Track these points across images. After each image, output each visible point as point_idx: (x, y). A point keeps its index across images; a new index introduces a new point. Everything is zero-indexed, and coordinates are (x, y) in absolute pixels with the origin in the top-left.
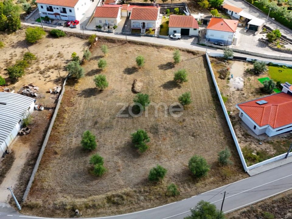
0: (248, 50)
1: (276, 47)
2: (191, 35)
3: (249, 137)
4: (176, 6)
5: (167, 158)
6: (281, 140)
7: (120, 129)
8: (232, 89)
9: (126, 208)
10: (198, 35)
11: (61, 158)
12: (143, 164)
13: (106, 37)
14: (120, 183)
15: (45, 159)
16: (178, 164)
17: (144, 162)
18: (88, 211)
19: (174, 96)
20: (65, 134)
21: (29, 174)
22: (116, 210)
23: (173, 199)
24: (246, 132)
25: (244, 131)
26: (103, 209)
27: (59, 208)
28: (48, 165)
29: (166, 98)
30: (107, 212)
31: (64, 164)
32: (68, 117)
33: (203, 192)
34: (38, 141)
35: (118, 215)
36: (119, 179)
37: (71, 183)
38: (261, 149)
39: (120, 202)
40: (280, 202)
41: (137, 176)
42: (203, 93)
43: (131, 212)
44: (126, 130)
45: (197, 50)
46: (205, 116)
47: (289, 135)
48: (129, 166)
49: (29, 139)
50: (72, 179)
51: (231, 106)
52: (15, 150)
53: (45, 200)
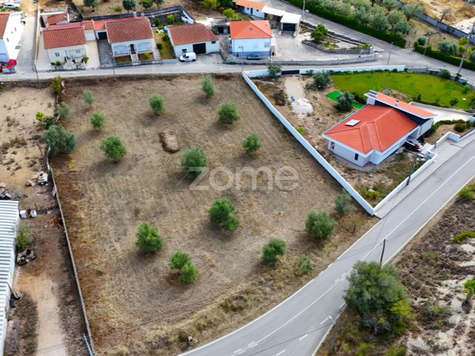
0: (295, 59)
1: (328, 49)
2: (209, 52)
3: (354, 171)
4: (168, 12)
5: (269, 228)
6: (391, 165)
7: (179, 210)
8: (301, 117)
9: (255, 310)
10: (219, 51)
11: (113, 278)
12: (242, 247)
13: (77, 77)
14: (225, 282)
15: (88, 287)
16: (287, 233)
17: (241, 244)
18: (205, 334)
19: (229, 143)
20: (98, 242)
21: (77, 317)
22: (243, 317)
23: (307, 278)
24: (346, 166)
25: (344, 167)
26: (224, 323)
27: (158, 346)
28: (98, 294)
29: (221, 149)
30: (232, 325)
31: (124, 285)
32: (85, 216)
33: (338, 256)
34: (58, 264)
35: (248, 323)
36: (220, 277)
37: (152, 306)
38: (375, 182)
39: (243, 305)
40: (430, 237)
41: (242, 265)
42: (266, 130)
43: (263, 313)
44: (190, 209)
45: (228, 72)
46: (285, 161)
47: (396, 157)
48: (223, 255)
49: (41, 267)
50: (149, 301)
51: (312, 138)
52: (26, 290)
53: (128, 344)
